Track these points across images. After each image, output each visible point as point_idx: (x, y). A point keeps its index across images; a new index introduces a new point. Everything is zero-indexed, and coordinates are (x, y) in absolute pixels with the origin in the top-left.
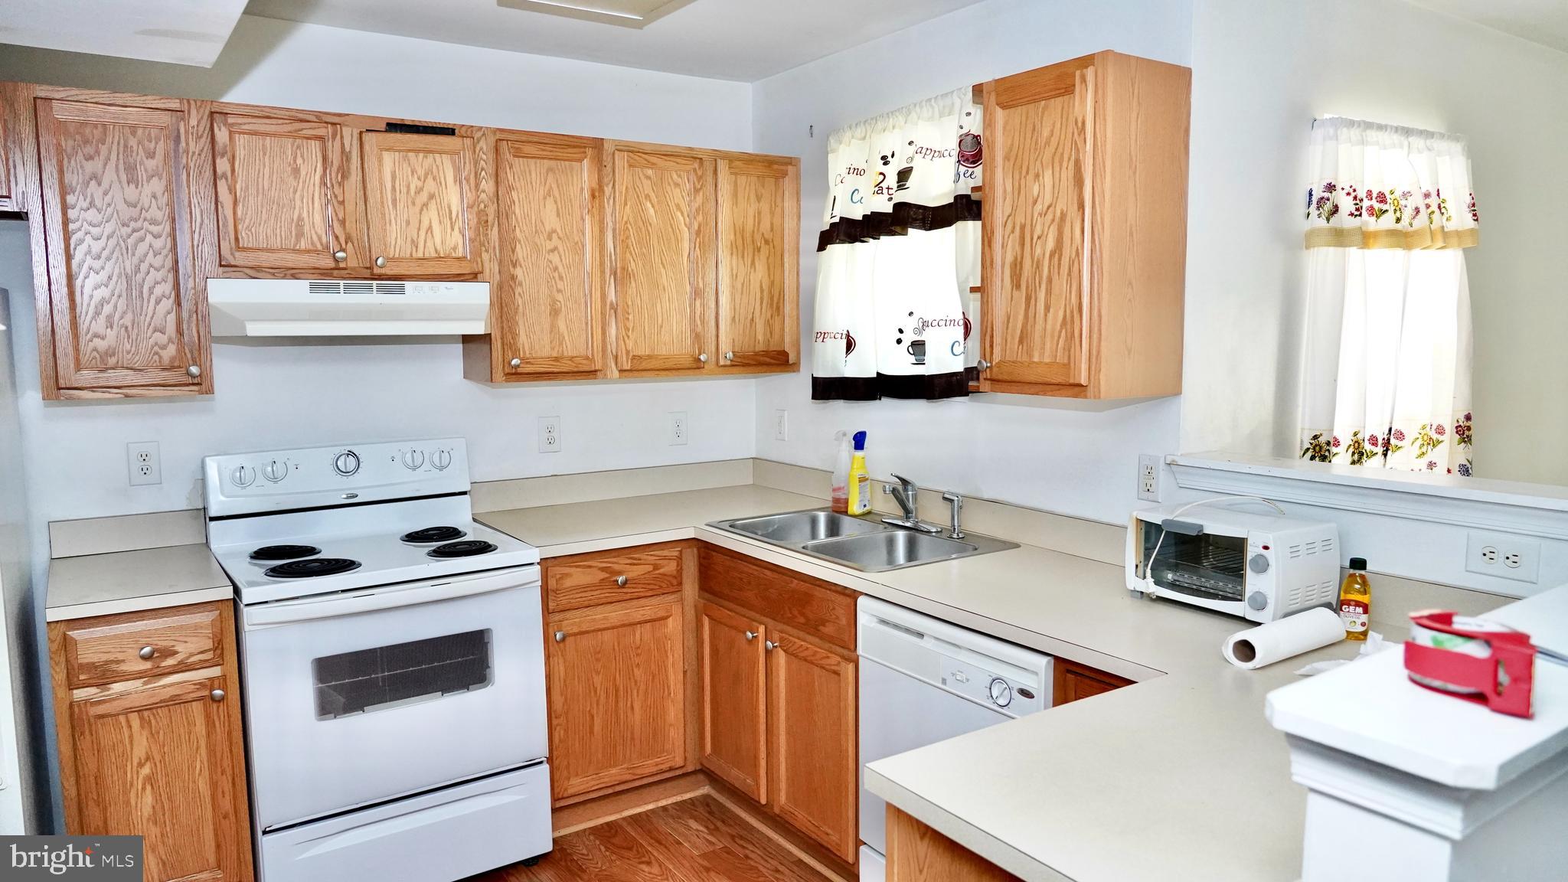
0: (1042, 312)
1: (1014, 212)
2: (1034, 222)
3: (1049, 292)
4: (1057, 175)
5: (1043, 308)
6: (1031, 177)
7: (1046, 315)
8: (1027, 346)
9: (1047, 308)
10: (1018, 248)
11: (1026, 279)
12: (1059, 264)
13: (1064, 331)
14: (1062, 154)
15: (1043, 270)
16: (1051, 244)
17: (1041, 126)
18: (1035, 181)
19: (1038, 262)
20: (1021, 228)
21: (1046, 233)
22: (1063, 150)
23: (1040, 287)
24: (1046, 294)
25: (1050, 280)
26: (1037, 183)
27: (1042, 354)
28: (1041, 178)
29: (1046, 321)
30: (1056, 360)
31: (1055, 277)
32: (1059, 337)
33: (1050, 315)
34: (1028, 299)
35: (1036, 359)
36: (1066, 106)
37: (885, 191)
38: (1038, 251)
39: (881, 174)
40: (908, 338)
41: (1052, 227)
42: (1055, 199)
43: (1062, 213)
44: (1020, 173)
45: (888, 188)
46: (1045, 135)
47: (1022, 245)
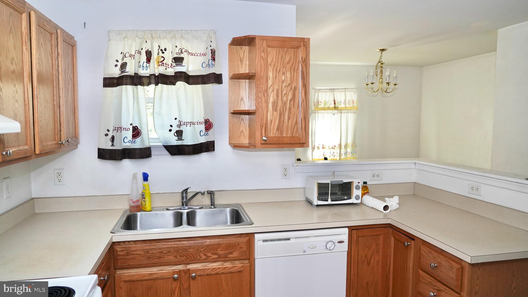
0: (287, 119)
1: (273, 84)
2: (283, 89)
3: (290, 112)
4: (293, 74)
5: (287, 117)
6: (281, 73)
7: (288, 121)
8: (280, 130)
9: (289, 118)
10: (275, 97)
11: (279, 108)
12: (294, 104)
13: (296, 126)
14: (295, 68)
15: (287, 105)
16: (290, 97)
17: (285, 57)
18: (283, 75)
19: (285, 102)
20: (277, 90)
21: (288, 93)
22: (295, 66)
23: (286, 111)
24: (289, 113)
25: (290, 109)
26: (284, 76)
27: (287, 134)
28: (286, 74)
29: (288, 122)
30: (293, 135)
31: (292, 109)
32: (294, 128)
33: (290, 121)
34: (280, 115)
35: (284, 135)
36: (296, 52)
37: (165, 65)
38: (285, 99)
39: (162, 57)
40: (175, 129)
41: (290, 92)
42: (292, 82)
43: (295, 87)
44: (276, 71)
45: (166, 64)
46: (287, 60)
47: (277, 96)
